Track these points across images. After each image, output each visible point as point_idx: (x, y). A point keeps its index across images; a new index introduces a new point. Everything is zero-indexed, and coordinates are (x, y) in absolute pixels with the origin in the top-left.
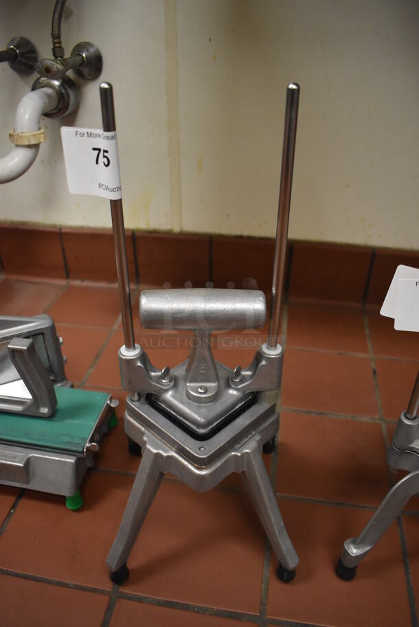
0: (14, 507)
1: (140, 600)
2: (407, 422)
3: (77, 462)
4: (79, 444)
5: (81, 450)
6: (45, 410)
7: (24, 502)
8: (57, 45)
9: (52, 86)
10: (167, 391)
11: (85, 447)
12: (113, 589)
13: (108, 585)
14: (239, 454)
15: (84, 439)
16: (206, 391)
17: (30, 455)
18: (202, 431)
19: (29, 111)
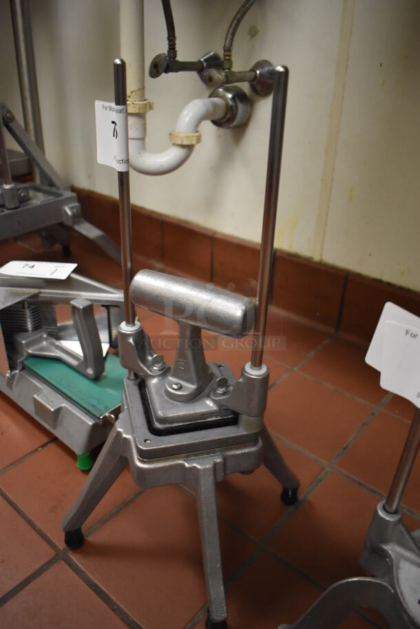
0: (43, 446)
1: (77, 570)
2: (381, 513)
3: (94, 426)
4: (100, 410)
5: (98, 415)
6: (90, 371)
7: (52, 446)
8: (227, 58)
9: (223, 97)
10: (153, 377)
11: (103, 415)
12: (64, 549)
13: (61, 544)
14: (187, 465)
15: (107, 408)
16: (180, 388)
17: (63, 405)
18: (158, 425)
19: (191, 115)
